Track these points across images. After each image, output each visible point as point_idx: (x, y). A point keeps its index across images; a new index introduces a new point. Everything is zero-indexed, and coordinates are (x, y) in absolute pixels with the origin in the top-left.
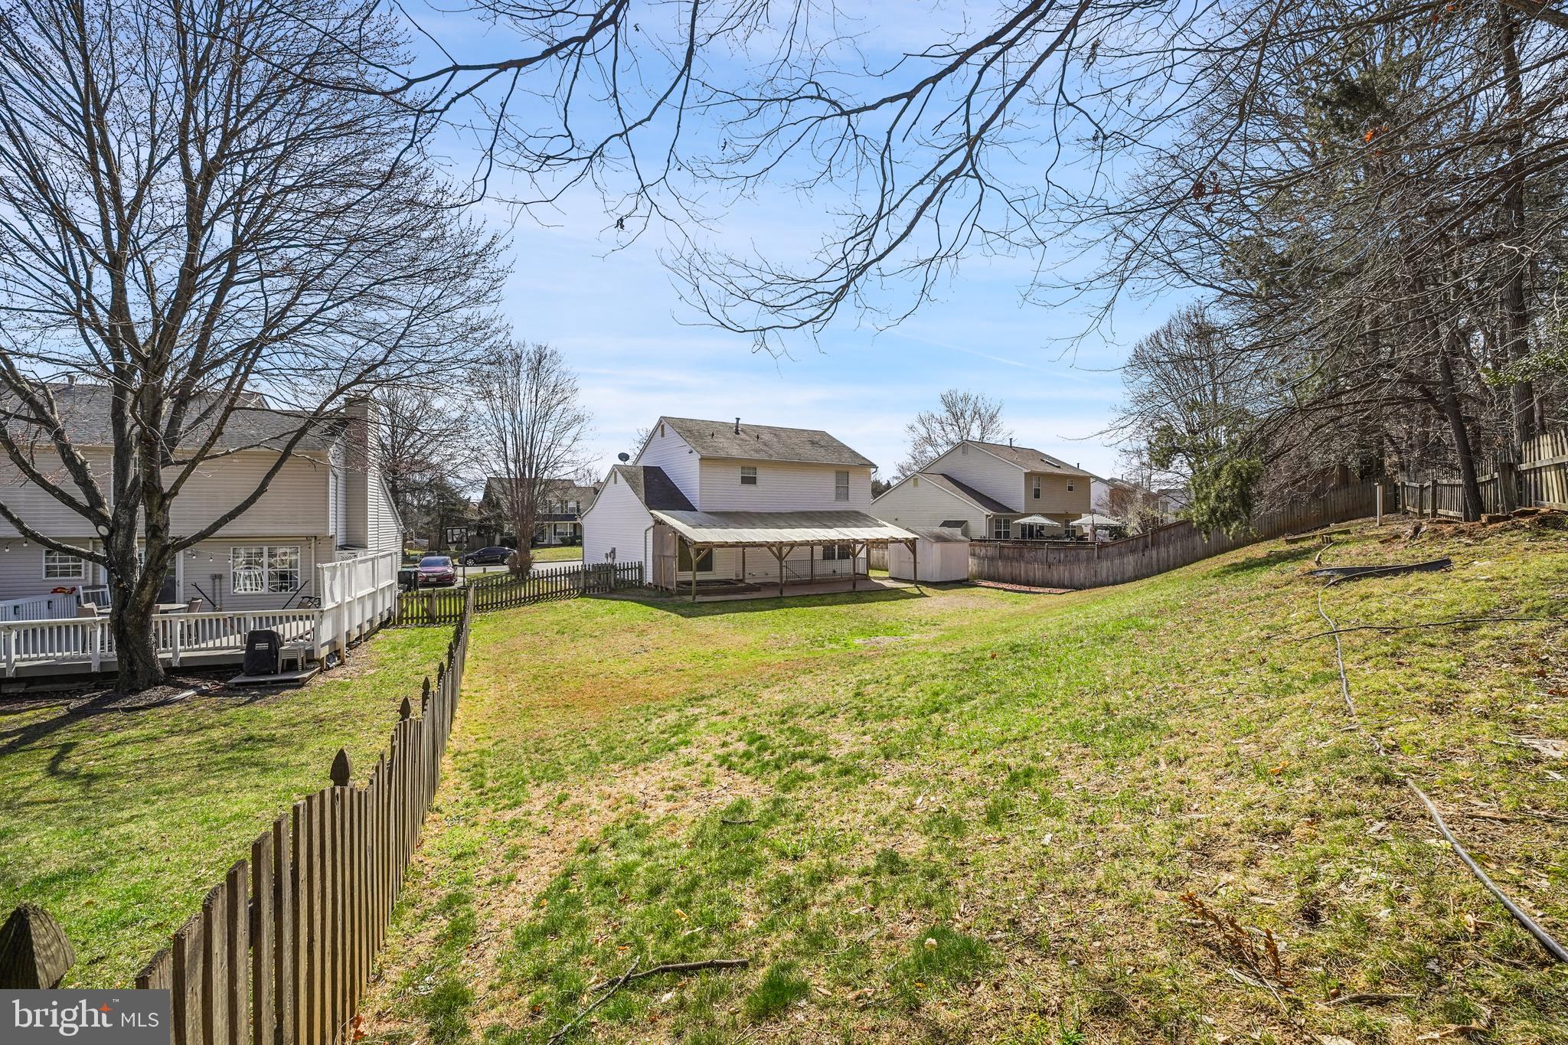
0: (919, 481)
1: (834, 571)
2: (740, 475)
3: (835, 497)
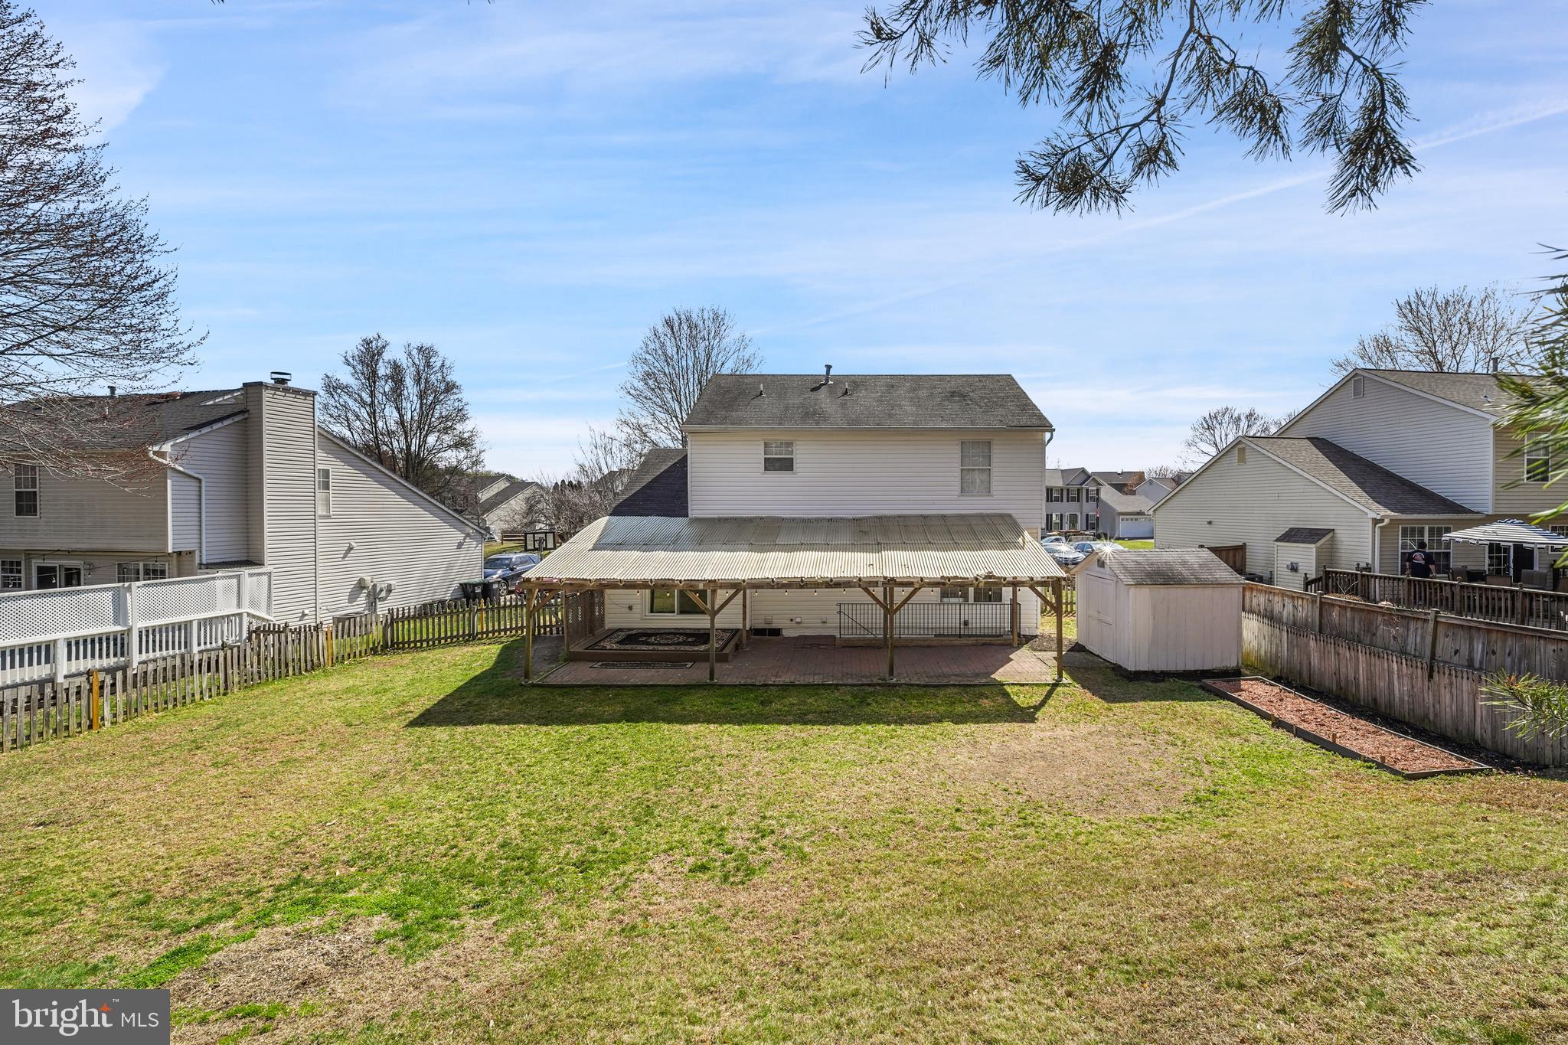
0: (1248, 452)
1: (966, 623)
2: (763, 456)
3: (958, 488)
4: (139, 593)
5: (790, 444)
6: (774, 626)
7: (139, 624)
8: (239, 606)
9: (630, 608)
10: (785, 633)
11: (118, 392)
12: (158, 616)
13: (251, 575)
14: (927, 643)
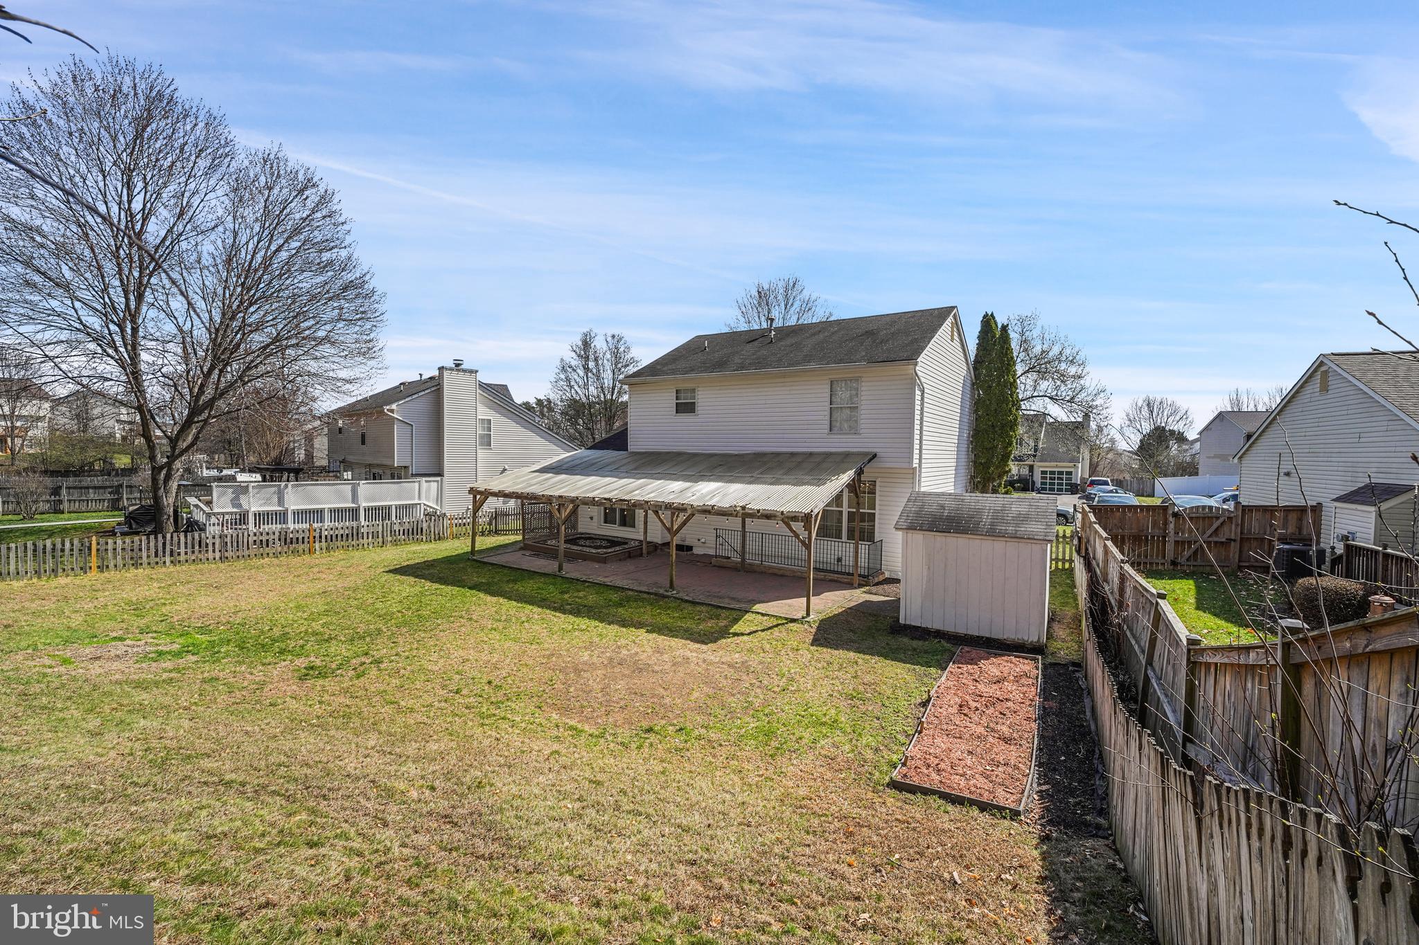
0: (1331, 377)
1: (839, 560)
2: (675, 401)
3: (827, 427)
4: (365, 488)
5: (693, 390)
6: (687, 543)
7: (364, 504)
8: (419, 498)
9: (592, 518)
10: (696, 551)
11: (423, 378)
12: (373, 501)
13: (426, 481)
14: (781, 572)
